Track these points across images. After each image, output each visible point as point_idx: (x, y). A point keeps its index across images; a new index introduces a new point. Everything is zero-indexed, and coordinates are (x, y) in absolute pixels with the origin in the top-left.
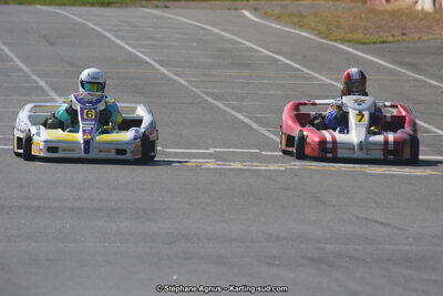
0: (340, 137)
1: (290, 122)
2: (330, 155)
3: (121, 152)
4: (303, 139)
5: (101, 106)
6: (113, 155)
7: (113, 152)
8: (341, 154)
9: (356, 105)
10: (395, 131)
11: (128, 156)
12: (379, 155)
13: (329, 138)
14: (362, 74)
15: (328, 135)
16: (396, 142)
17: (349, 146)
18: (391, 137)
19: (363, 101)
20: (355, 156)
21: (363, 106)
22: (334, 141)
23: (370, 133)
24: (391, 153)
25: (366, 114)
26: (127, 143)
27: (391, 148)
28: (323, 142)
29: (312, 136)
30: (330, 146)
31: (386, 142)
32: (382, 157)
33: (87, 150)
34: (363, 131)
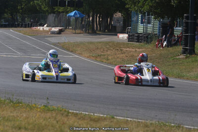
1: (119, 72)
2: (140, 84)
3: (69, 80)
4: (128, 77)
5: (59, 63)
6: (66, 81)
7: (66, 80)
8: (144, 83)
9: (146, 66)
11: (71, 81)
12: (157, 84)
13: (139, 78)
15: (138, 76)
16: (163, 79)
17: (147, 81)
18: (160, 77)
19: (148, 64)
20: (149, 84)
21: (149, 66)
22: (141, 78)
24: (161, 83)
25: (150, 69)
26: (71, 77)
27: (161, 81)
28: (137, 79)
29: (132, 77)
30: (140, 80)
31: (159, 79)
33: (57, 79)
34: (151, 75)
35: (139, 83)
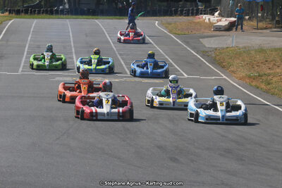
0: (99, 110)
4: (83, 111)
8: (99, 117)
9: (105, 96)
10: (123, 107)
13: (94, 111)
14: (110, 82)
15: (94, 109)
16: (123, 112)
17: (103, 114)
18: (121, 110)
19: (109, 95)
20: (106, 118)
21: (109, 97)
22: (96, 112)
23: (112, 108)
24: (121, 116)
25: (110, 100)
27: (121, 114)
28: (92, 113)
29: (87, 109)
30: (94, 114)
31: (119, 112)
32: (117, 118)
34: (109, 107)
35: (94, 117)
